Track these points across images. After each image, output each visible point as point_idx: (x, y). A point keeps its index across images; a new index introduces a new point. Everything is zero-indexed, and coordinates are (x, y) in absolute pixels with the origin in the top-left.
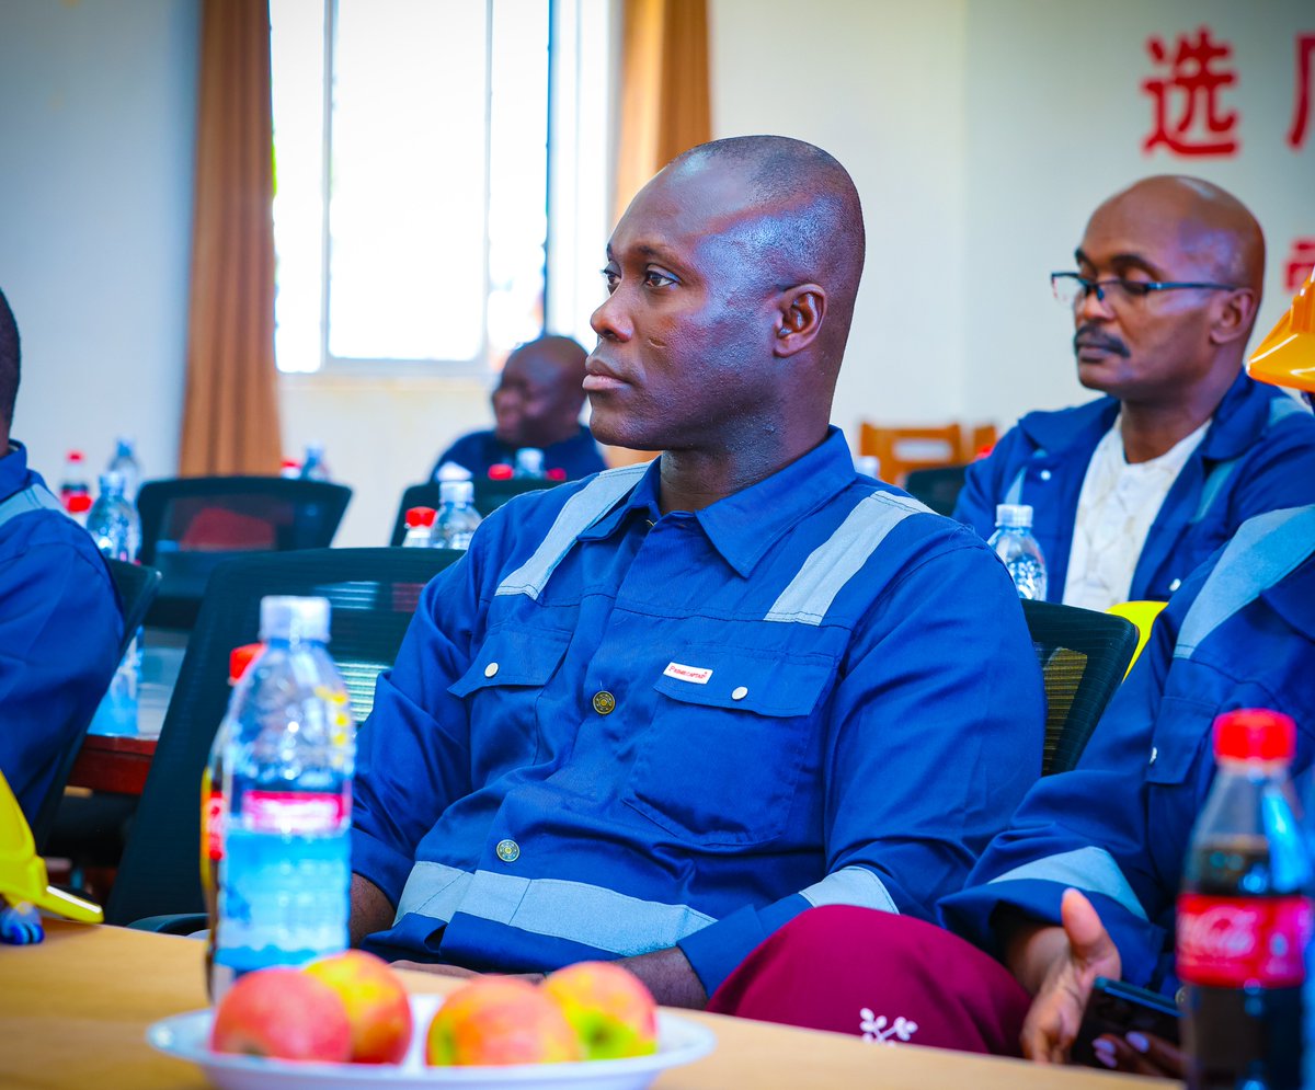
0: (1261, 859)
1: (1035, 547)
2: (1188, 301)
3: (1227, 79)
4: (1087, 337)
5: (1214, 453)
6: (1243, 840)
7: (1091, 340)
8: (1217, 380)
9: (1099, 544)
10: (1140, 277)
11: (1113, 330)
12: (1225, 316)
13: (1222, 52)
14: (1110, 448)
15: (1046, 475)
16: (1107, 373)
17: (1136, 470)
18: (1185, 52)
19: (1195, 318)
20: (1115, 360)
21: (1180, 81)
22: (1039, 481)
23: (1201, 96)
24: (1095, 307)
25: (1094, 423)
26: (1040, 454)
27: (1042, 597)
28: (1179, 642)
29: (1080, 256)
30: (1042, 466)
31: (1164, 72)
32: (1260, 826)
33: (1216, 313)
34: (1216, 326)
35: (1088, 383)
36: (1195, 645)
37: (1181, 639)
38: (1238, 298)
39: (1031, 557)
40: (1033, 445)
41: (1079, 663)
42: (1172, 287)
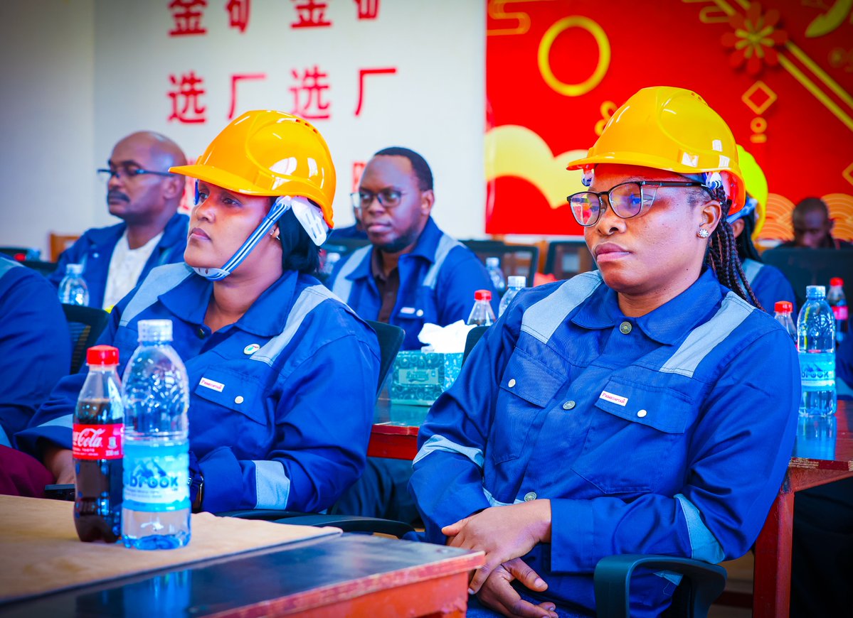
0: (106, 407)
1: (83, 282)
2: (154, 180)
3: (201, 92)
4: (112, 194)
5: (164, 245)
6: (99, 400)
7: (115, 195)
8: (166, 215)
9: (118, 283)
10: (134, 168)
11: (123, 191)
12: (170, 187)
13: (199, 81)
14: (123, 244)
15: (96, 255)
16: (121, 208)
17: (133, 253)
18: (185, 81)
19: (157, 188)
20: (123, 202)
21: (184, 93)
22: (94, 259)
23: (191, 99)
24: (116, 181)
25: (115, 233)
26: (94, 247)
27: (86, 304)
28: (122, 319)
29: (110, 163)
30: (94, 251)
31: (176, 89)
32: (106, 394)
33: (166, 185)
34: (166, 191)
35: (113, 213)
36: (129, 321)
37: (123, 318)
38: (175, 180)
39: (80, 286)
40: (91, 242)
41: (88, 329)
42: (146, 172)
